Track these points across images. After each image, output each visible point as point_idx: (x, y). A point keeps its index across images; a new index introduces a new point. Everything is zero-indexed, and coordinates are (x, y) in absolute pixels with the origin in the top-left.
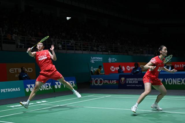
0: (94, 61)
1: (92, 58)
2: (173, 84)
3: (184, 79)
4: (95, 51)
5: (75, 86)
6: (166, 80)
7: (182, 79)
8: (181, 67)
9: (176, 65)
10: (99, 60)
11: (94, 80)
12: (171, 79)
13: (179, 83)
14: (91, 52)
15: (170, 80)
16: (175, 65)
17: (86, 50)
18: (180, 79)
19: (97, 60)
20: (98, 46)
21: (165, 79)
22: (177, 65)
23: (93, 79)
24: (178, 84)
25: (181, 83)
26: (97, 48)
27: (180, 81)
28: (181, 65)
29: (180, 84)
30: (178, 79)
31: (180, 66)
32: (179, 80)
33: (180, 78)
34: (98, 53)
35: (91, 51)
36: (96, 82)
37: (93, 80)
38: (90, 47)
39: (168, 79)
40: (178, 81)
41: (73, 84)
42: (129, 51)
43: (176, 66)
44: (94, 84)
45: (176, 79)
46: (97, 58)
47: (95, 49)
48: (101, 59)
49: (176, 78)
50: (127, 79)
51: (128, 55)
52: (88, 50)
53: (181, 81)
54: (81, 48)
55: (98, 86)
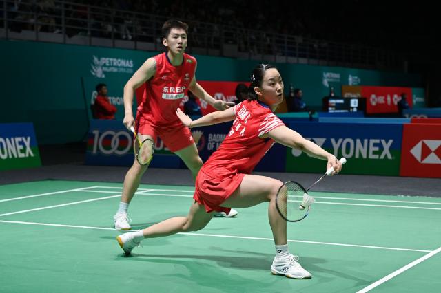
0: (104, 72)
1: (96, 59)
2: (357, 156)
3: (391, 142)
4: (108, 36)
5: (32, 155)
6: (336, 142)
7: (383, 141)
8: (389, 102)
9: (373, 96)
10: (122, 70)
11: (100, 135)
12: (351, 141)
13: (374, 153)
14: (95, 40)
15: (348, 144)
16: (370, 96)
17: (80, 30)
18: (377, 141)
19: (115, 70)
20: (118, 21)
21: (333, 140)
22: (378, 95)
23: (96, 132)
24: (371, 156)
25: (380, 155)
26: (116, 27)
27: (377, 149)
28: (389, 98)
29: (376, 157)
30: (373, 141)
31: (386, 100)
32: (375, 145)
33: (380, 138)
34: (119, 43)
35: (94, 34)
36: (107, 142)
37: (96, 137)
38: (92, 21)
39: (340, 140)
40: (372, 149)
41: (25, 147)
42: (226, 42)
43: (374, 100)
44: (98, 149)
45: (366, 141)
46: (116, 62)
47: (110, 28)
48: (127, 65)
49: (366, 138)
50: (210, 135)
51: (221, 55)
52: (86, 31)
53: (381, 148)
54: (61, 23)
55: (113, 155)
